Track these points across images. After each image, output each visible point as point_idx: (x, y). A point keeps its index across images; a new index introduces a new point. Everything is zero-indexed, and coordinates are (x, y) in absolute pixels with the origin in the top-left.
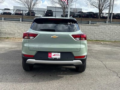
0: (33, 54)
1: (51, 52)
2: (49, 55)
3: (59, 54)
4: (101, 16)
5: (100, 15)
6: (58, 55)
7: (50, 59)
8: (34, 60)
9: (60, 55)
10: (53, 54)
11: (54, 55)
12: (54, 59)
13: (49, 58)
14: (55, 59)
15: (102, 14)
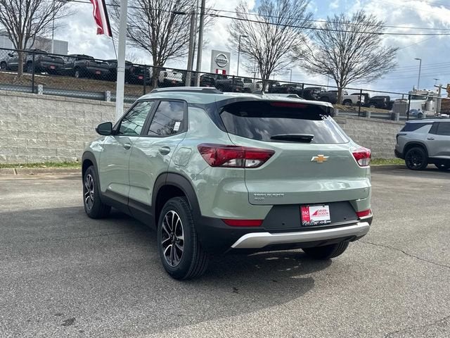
0: (261, 214)
1: (306, 206)
2: (304, 213)
3: (327, 208)
4: (161, 78)
5: (156, 74)
6: (324, 213)
7: (308, 226)
8: (267, 234)
9: (328, 212)
10: (312, 210)
11: (315, 214)
12: (319, 224)
13: (305, 222)
14: (320, 226)
15: (162, 72)
